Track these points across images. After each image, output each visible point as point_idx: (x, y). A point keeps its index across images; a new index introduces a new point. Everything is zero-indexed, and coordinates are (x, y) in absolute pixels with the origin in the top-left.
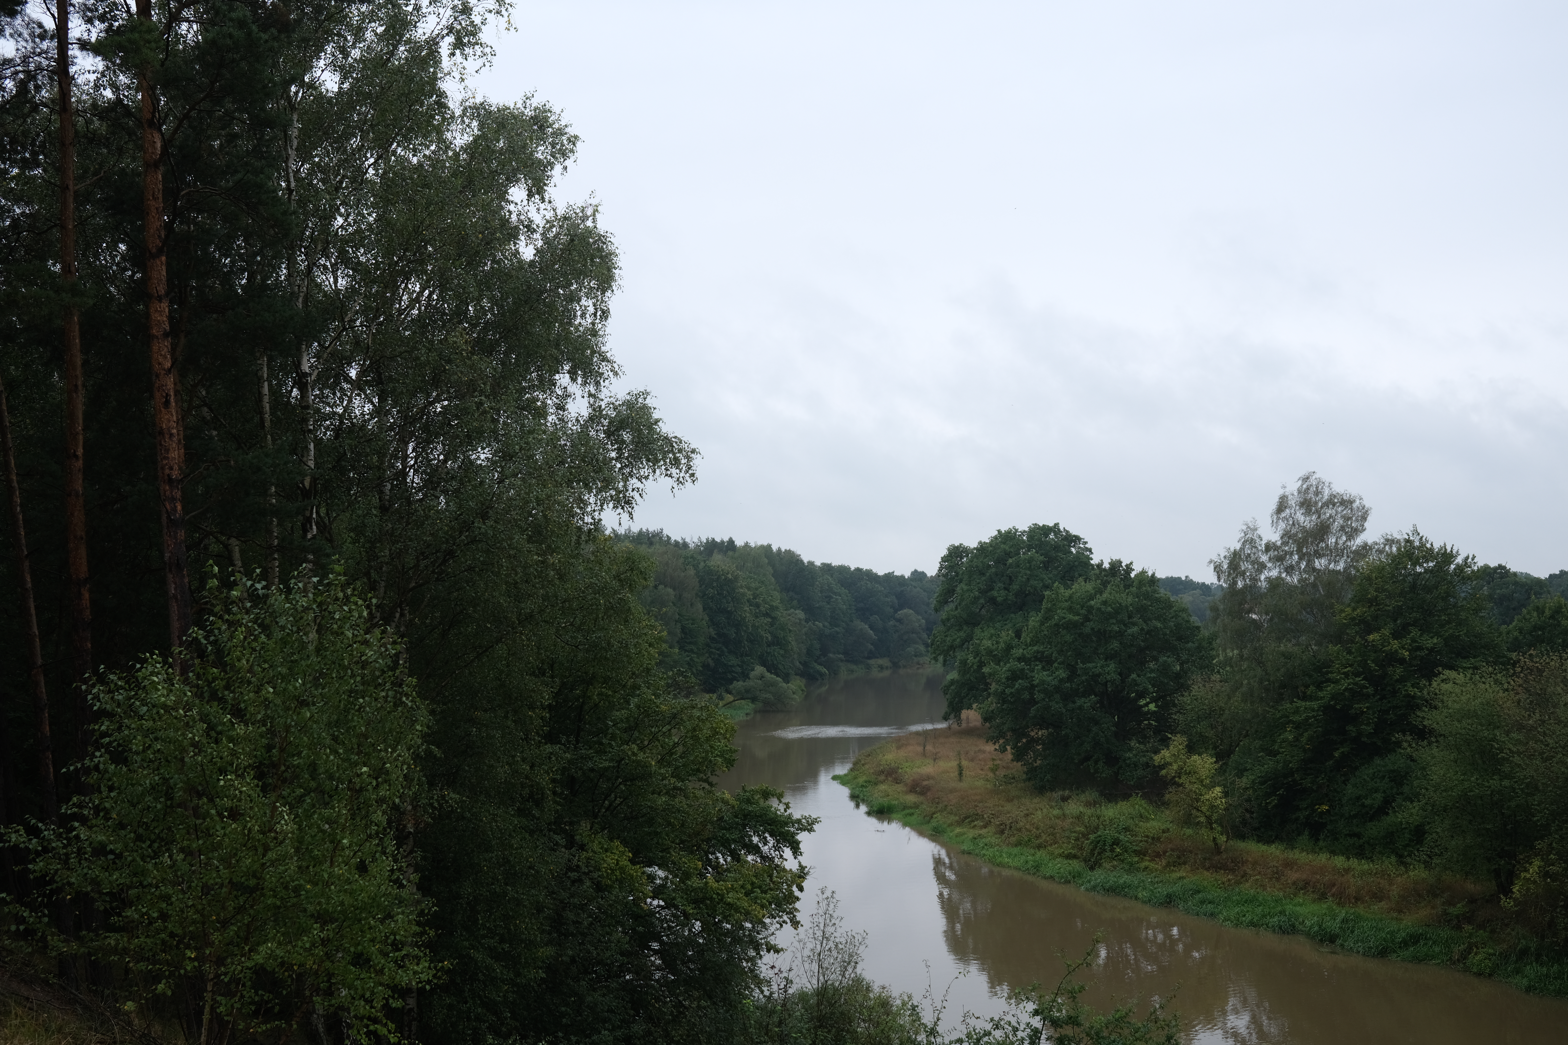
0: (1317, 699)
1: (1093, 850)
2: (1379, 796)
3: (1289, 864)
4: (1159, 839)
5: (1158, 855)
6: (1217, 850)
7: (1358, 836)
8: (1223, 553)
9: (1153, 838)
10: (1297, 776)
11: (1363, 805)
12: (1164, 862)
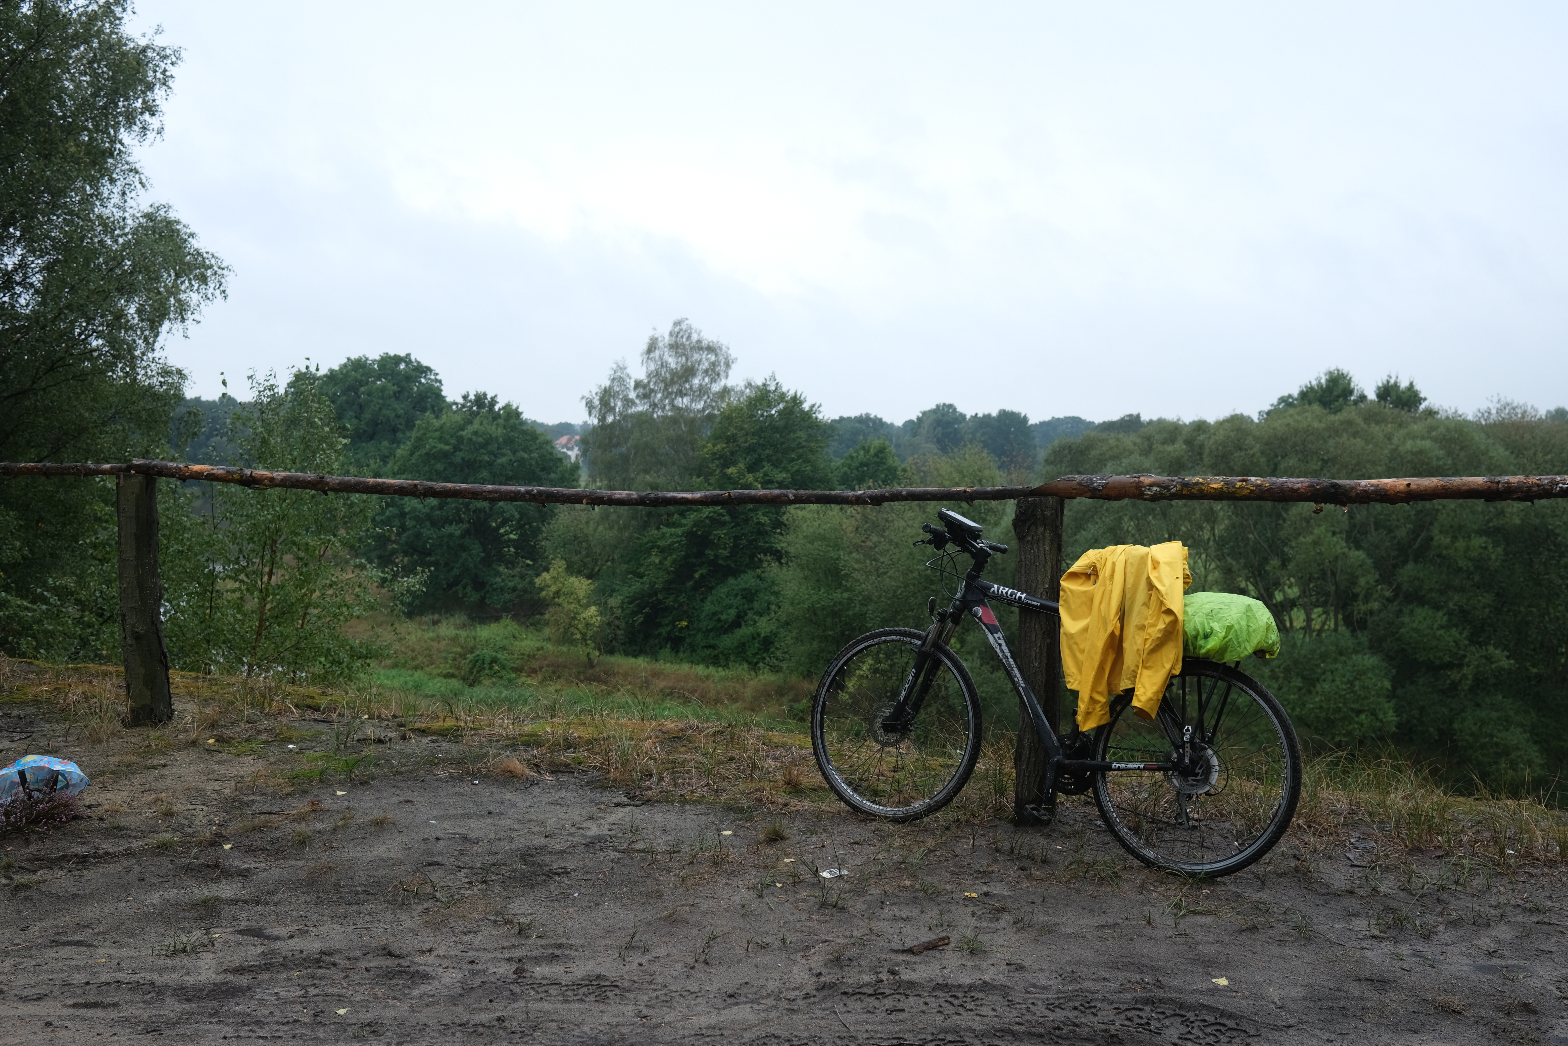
0: (680, 525)
1: (471, 669)
2: (733, 612)
3: (656, 674)
4: (534, 656)
5: (534, 671)
6: (590, 664)
7: (713, 647)
8: (595, 390)
9: (529, 656)
10: (660, 596)
11: (719, 620)
12: (540, 677)
